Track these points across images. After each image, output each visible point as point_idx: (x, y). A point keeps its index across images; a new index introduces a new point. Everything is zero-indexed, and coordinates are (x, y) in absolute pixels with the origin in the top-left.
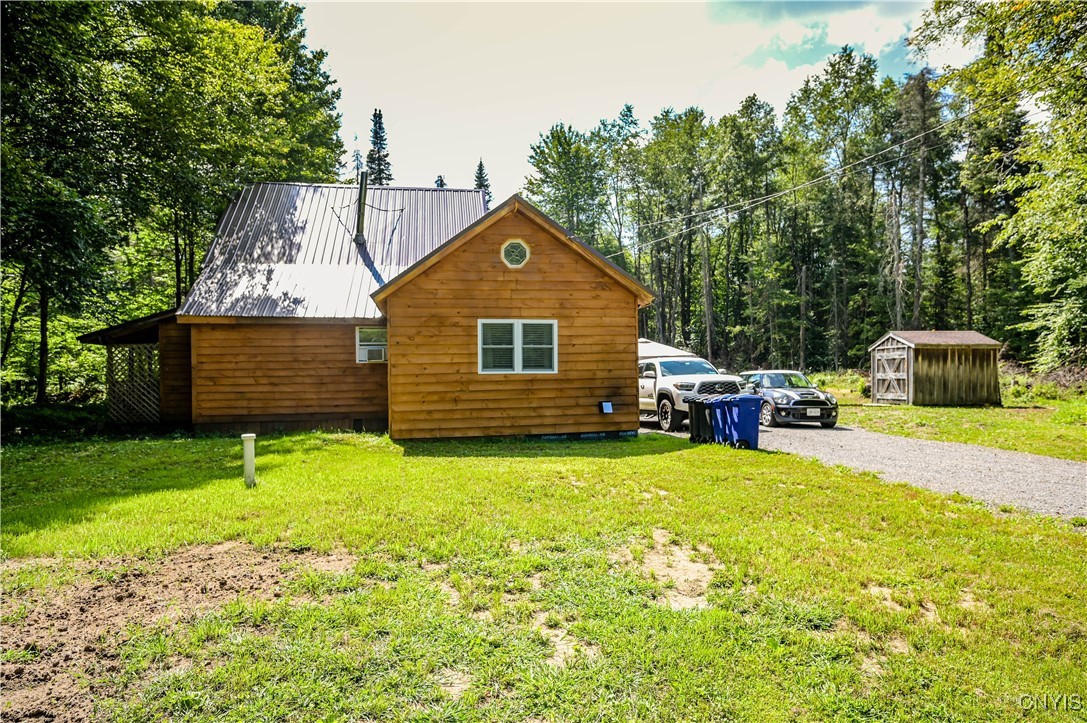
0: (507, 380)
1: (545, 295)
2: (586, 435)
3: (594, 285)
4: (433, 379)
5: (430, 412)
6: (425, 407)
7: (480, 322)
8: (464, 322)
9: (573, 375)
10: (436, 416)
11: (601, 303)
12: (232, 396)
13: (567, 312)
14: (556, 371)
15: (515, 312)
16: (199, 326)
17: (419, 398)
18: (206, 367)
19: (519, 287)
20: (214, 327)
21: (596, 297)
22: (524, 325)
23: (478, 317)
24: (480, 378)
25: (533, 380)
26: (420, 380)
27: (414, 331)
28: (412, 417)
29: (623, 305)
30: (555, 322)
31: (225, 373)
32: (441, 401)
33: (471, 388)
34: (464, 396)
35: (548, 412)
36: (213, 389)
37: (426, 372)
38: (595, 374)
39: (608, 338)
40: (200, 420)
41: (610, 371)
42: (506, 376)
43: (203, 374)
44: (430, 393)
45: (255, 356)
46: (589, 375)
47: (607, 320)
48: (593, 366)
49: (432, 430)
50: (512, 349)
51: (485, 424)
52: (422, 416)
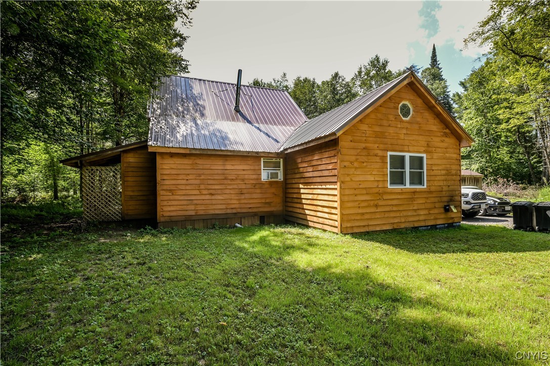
0: (402, 192)
1: (421, 138)
2: (439, 226)
3: (442, 134)
4: (364, 192)
5: (363, 214)
6: (360, 211)
7: (389, 153)
8: (380, 153)
9: (433, 189)
10: (367, 216)
11: (445, 145)
12: (185, 202)
13: (430, 149)
14: (425, 187)
15: (406, 148)
16: (162, 154)
17: (356, 204)
18: (167, 182)
19: (408, 132)
20: (172, 155)
21: (442, 141)
22: (410, 156)
23: (388, 151)
24: (389, 191)
25: (415, 192)
26: (356, 192)
27: (353, 158)
28: (353, 218)
29: (455, 147)
30: (424, 155)
31: (180, 187)
32: (368, 206)
33: (385, 197)
34: (381, 203)
35: (422, 212)
36: (171, 197)
37: (361, 186)
38: (442, 188)
39: (448, 166)
40: (162, 219)
41: (449, 186)
42: (402, 189)
43: (165, 187)
44: (362, 201)
45: (200, 175)
46: (439, 189)
47: (448, 155)
48: (441, 183)
49: (364, 226)
50: (405, 172)
51: (392, 221)
52: (358, 217)
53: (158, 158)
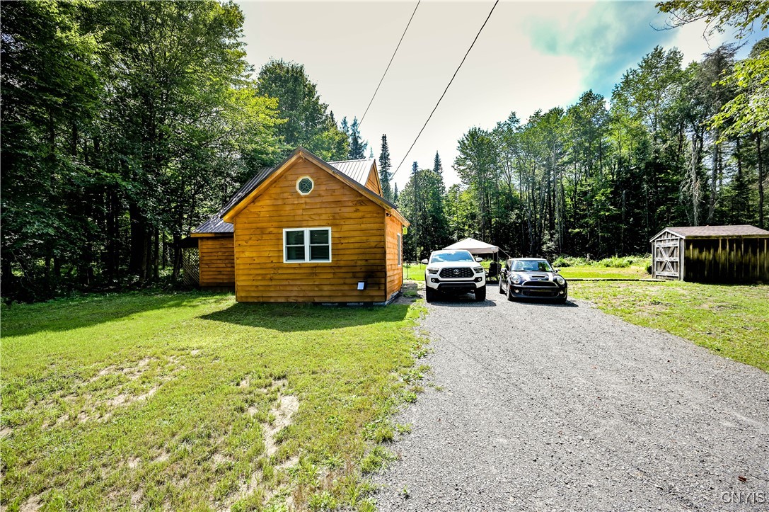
0: (300, 266)
1: (323, 211)
2: (351, 304)
3: (355, 203)
4: (259, 266)
5: (257, 286)
6: (255, 283)
7: (285, 230)
8: (275, 231)
9: (342, 263)
10: (261, 288)
11: (359, 214)
12: (215, 273)
13: (338, 222)
14: (330, 261)
15: (305, 224)
16: (202, 238)
17: (251, 278)
18: (205, 258)
19: (307, 207)
20: (208, 238)
21: (357, 211)
22: (311, 232)
23: (283, 227)
24: (285, 266)
25: (316, 267)
26: (252, 266)
27: (248, 237)
28: (248, 289)
29: (375, 215)
30: (329, 229)
31: (213, 261)
32: (263, 279)
33: (280, 272)
34: (276, 277)
35: (326, 288)
36: (209, 269)
37: (255, 262)
38: (356, 263)
39: (364, 238)
40: (203, 285)
41: (366, 260)
42: (299, 264)
43: (204, 262)
44: (257, 275)
45: (225, 252)
46: (353, 264)
47: (363, 226)
48: (355, 257)
49: (258, 297)
50: (304, 247)
51: (288, 294)
52: (253, 289)
53: (199, 241)
